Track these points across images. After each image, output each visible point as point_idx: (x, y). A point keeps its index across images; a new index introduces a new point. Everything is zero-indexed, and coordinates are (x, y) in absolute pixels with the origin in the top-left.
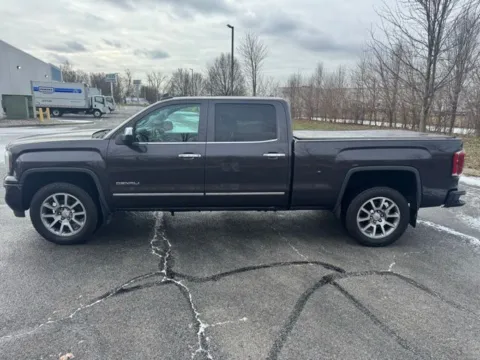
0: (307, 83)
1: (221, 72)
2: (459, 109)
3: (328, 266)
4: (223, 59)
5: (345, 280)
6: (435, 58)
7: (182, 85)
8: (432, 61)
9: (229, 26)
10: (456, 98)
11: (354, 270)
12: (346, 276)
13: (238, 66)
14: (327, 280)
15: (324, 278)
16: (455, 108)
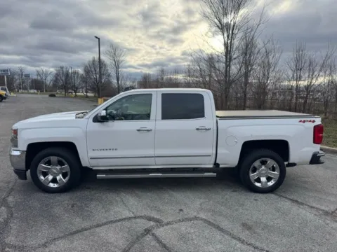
0: (154, 78)
1: (93, 69)
2: (248, 96)
3: (150, 219)
4: (94, 61)
5: (161, 229)
6: (230, 64)
7: (64, 78)
8: (228, 66)
9: (96, 37)
10: (246, 89)
11: (170, 219)
12: (163, 226)
13: (105, 65)
14: (147, 231)
15: (145, 230)
16: (245, 95)
